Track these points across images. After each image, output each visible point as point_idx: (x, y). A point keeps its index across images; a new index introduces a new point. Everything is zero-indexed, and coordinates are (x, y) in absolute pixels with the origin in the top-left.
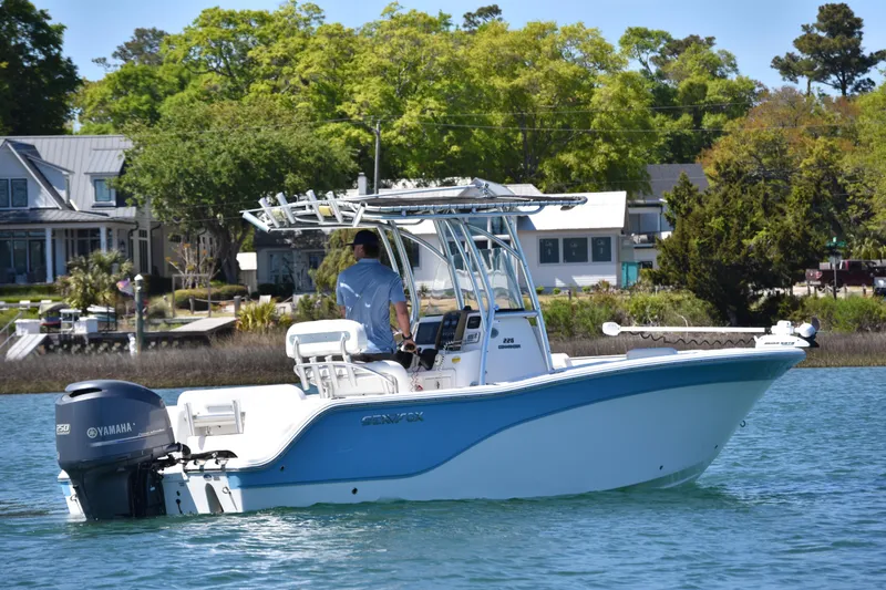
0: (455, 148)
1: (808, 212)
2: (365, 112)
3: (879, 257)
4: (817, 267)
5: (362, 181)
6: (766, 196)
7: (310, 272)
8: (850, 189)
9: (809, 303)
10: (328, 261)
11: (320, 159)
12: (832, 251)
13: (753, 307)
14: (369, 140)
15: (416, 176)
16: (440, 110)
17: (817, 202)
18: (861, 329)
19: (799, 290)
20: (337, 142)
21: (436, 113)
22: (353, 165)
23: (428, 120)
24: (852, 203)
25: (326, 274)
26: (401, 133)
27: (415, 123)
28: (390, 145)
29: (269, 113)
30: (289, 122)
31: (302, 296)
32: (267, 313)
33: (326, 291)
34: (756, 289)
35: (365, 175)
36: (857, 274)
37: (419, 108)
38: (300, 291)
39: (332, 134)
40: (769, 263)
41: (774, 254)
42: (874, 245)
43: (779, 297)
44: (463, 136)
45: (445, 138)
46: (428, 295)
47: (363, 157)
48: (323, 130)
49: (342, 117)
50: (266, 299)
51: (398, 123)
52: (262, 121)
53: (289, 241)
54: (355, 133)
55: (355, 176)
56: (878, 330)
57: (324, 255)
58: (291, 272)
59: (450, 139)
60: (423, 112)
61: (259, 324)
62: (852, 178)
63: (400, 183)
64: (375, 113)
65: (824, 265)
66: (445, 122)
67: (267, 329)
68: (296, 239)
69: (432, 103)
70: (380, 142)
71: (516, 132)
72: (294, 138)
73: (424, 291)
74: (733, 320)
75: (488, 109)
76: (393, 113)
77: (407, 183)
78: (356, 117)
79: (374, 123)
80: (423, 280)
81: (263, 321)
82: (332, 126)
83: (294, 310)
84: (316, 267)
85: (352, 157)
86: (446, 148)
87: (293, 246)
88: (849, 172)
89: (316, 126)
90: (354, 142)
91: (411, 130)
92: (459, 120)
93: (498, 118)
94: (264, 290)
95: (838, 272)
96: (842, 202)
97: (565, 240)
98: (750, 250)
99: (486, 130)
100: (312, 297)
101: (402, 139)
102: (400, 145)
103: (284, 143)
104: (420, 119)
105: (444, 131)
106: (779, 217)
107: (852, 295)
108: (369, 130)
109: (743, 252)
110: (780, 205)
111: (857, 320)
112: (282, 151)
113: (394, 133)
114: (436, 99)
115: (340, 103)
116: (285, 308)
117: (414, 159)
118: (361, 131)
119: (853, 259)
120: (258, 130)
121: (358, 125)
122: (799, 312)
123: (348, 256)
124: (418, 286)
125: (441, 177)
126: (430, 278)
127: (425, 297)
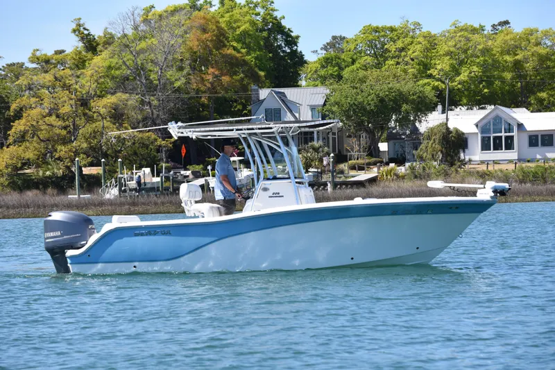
0: (486, 90)
2: (441, 73)
5: (440, 107)
7: (414, 152)
10: (423, 146)
11: (419, 97)
14: (444, 87)
15: (466, 105)
16: (479, 72)
20: (428, 88)
21: (477, 73)
22: (435, 99)
23: (472, 77)
25: (421, 153)
26: (459, 84)
27: (466, 78)
28: (454, 89)
29: (394, 75)
30: (404, 79)
31: (410, 164)
32: (393, 172)
33: (421, 161)
35: (441, 104)
37: (468, 72)
38: (409, 161)
39: (425, 84)
44: (490, 84)
45: (481, 86)
46: (472, 163)
47: (440, 95)
48: (421, 82)
49: (430, 76)
50: (392, 165)
51: (458, 79)
52: (391, 79)
53: (403, 137)
54: (436, 84)
55: (436, 105)
57: (421, 143)
58: (404, 152)
59: (483, 86)
60: (470, 73)
61: (389, 177)
63: (458, 108)
64: (446, 74)
66: (481, 78)
67: (393, 180)
68: (407, 136)
69: (475, 68)
70: (449, 89)
71: (517, 82)
72: (407, 86)
73: (470, 160)
75: (503, 71)
76: (456, 74)
77: (462, 108)
78: (437, 76)
79: (446, 79)
80: (470, 155)
81: (391, 176)
82: (426, 81)
83: (406, 170)
84: (417, 149)
85: (435, 96)
86: (481, 91)
87: (408, 139)
89: (418, 81)
90: (435, 88)
91: (464, 82)
92: (488, 77)
93: (508, 76)
94: (391, 160)
97: (542, 135)
99: (501, 82)
100: (414, 164)
101: (460, 86)
102: (458, 89)
103: (401, 90)
104: (468, 76)
105: (480, 83)
108: (444, 83)
112: (401, 93)
113: (456, 84)
114: (477, 67)
115: (429, 70)
116: (402, 170)
117: (466, 96)
118: (440, 83)
120: (389, 83)
121: (438, 80)
123: (432, 144)
124: (467, 159)
125: (479, 105)
126: (474, 155)
127: (470, 164)
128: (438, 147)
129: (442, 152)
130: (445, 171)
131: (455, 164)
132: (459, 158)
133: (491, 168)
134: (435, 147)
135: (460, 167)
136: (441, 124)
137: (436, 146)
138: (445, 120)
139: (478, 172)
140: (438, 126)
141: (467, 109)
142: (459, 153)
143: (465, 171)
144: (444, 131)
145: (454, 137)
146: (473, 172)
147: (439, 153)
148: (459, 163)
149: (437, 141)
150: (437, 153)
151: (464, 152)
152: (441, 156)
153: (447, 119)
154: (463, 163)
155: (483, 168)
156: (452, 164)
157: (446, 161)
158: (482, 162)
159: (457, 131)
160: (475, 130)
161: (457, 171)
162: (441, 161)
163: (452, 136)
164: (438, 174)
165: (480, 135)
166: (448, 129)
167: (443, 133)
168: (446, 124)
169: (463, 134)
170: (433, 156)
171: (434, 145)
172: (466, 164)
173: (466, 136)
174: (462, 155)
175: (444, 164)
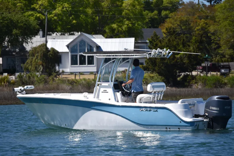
0: (74, 21)
1: (198, 46)
2: (42, 7)
3: (222, 62)
4: (200, 65)
5: (41, 33)
6: (184, 40)
7: (22, 65)
8: (213, 38)
9: (198, 77)
10: (28, 61)
11: (25, 24)
12: (206, 60)
13: (179, 79)
14: (44, 18)
16: (69, 8)
17: (201, 42)
18: (216, 87)
19: (194, 73)
20: (32, 18)
21: (67, 8)
22: (38, 26)
23: (64, 11)
24: (213, 43)
25: (27, 66)
26: (55, 16)
27: (60, 12)
28: (51, 20)
29: (7, 7)
30: (14, 11)
31: (18, 74)
32: (6, 80)
33: (28, 72)
34: (179, 73)
35: (42, 31)
36: (215, 68)
37: (61, 7)
38: (18, 72)
39: (30, 15)
40: (184, 64)
41: (186, 61)
42: (221, 58)
43: (188, 75)
44: (77, 17)
45: (71, 18)
46: (64, 74)
47: (41, 24)
48: (26, 14)
49: (34, 9)
50: (6, 74)
51: (54, 12)
52: (4, 10)
53: (14, 54)
54: (38, 15)
55: (38, 31)
56: (221, 87)
57: (27, 59)
58: (15, 65)
59: (72, 18)
60: (63, 8)
61: (3, 83)
62: (213, 34)
63: (55, 34)
64: (45, 8)
65: (203, 65)
66: (71, 12)
67: (6, 86)
68: (17, 53)
69: (66, 5)
70: (48, 19)
71: (96, 16)
72: (16, 17)
73: (63, 72)
74: (172, 83)
75: (86, 7)
76: (52, 8)
77: (57, 34)
78: (39, 9)
79: (45, 12)
80: (63, 68)
81: (4, 82)
82: (30, 13)
83: (16, 78)
84: (24, 63)
85: (37, 24)
86: (71, 21)
87: (16, 55)
88: (212, 31)
89: (24, 12)
90: (38, 18)
91: (59, 15)
92: (75, 11)
93: (89, 11)
94: (5, 71)
95: (208, 67)
96: (210, 42)
98: (178, 59)
99: (85, 15)
100: (22, 74)
101: (55, 18)
102: (55, 20)
103: (12, 19)
104: (61, 10)
105: (70, 15)
106: (188, 47)
107: (213, 75)
108: (44, 14)
109: (175, 60)
110: (188, 43)
111: (214, 84)
112: (12, 21)
113: (53, 15)
114: (68, 4)
115: (33, 5)
116: (13, 78)
117: (60, 25)
118: (41, 15)
119: (213, 62)
120: (3, 13)
121: (39, 12)
122: (194, 81)
123: (36, 59)
124: (61, 70)
125: (69, 32)
126: (65, 68)
127: (63, 75)
128: (40, 62)
129: (43, 65)
130: (45, 79)
131: (52, 75)
132: (55, 70)
133: (77, 78)
134: (37, 62)
135: (56, 77)
136: (42, 45)
137: (39, 61)
138: (45, 42)
139: (68, 80)
140: (40, 46)
141: (61, 35)
142: (55, 66)
143: (59, 80)
144: (44, 50)
145: (52, 55)
146: (65, 81)
147: (41, 66)
148: (55, 74)
149: (39, 58)
150: (39, 66)
151: (59, 65)
152: (42, 68)
153: (47, 42)
154: (58, 74)
155: (72, 77)
156: (50, 74)
157: (46, 72)
158: (72, 73)
159: (53, 50)
160: (66, 50)
161: (53, 79)
162: (42, 72)
163: (50, 54)
164: (40, 81)
165: (70, 54)
166: (47, 48)
167: (44, 52)
168: (46, 45)
169: (58, 52)
170: (36, 68)
171: (37, 60)
172: (60, 74)
173: (60, 54)
174: (57, 68)
175: (44, 74)
